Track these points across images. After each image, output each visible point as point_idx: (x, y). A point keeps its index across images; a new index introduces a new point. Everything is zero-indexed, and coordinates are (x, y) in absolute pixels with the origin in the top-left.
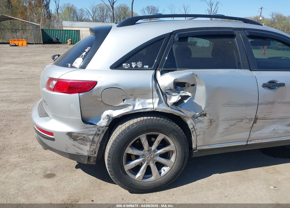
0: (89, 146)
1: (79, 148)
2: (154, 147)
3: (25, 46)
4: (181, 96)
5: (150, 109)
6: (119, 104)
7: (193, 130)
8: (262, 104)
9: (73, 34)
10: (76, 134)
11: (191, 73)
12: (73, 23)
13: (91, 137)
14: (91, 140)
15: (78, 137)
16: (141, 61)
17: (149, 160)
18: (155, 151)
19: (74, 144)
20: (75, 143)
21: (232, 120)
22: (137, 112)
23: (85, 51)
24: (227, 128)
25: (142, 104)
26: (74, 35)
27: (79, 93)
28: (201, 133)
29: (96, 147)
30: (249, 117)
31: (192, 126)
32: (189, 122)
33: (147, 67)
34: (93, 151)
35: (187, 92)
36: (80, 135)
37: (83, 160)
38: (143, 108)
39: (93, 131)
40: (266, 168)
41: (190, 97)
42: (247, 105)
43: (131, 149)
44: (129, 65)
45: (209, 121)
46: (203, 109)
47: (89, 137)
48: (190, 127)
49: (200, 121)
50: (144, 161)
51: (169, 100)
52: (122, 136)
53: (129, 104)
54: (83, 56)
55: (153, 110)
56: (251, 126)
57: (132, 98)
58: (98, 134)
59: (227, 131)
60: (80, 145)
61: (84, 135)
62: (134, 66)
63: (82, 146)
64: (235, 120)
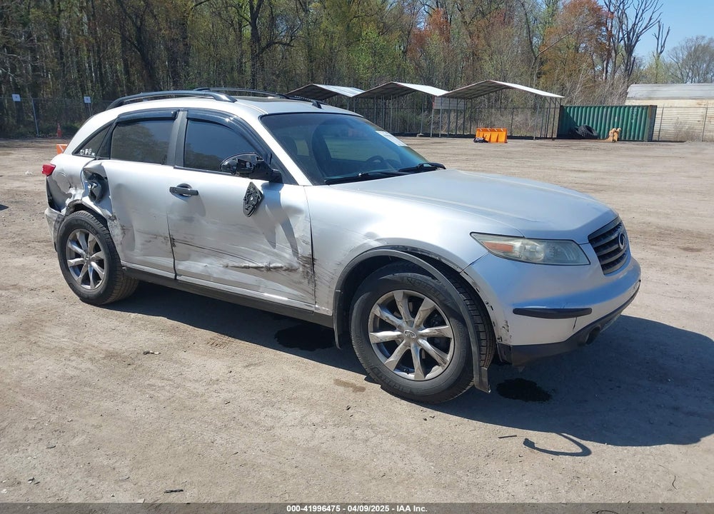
3: (502, 142)
9: (632, 116)
12: (655, 88)
21: (145, 233)
24: (144, 244)
26: (634, 117)
28: (119, 242)
30: (162, 234)
33: (93, 154)
45: (121, 227)
55: (81, 202)
56: (169, 250)
59: (145, 249)
64: (148, 234)
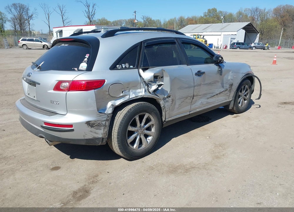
0: (103, 129)
1: (95, 133)
2: (143, 124)
4: (158, 85)
5: (140, 96)
6: (119, 95)
7: (164, 107)
8: (196, 86)
10: (93, 122)
11: (161, 69)
13: (104, 123)
14: (104, 124)
15: (94, 124)
16: (128, 63)
17: (141, 134)
18: (143, 127)
19: (91, 130)
20: (93, 129)
21: (182, 98)
22: (132, 99)
23: (86, 58)
24: (180, 104)
25: (134, 93)
27: (94, 89)
28: (168, 109)
29: (107, 129)
30: (190, 95)
31: (163, 105)
32: (162, 103)
33: (132, 67)
34: (105, 133)
35: (161, 82)
36: (96, 122)
37: (98, 142)
38: (136, 96)
39: (105, 117)
40: (198, 129)
41: (163, 86)
42: (189, 87)
43: (130, 127)
44: (121, 66)
45: (172, 100)
46: (169, 93)
47: (102, 123)
48: (162, 106)
49: (167, 101)
50: (138, 135)
51: (151, 89)
52: (125, 118)
53: (126, 94)
54: (86, 61)
55: (142, 96)
56: (191, 101)
57: (127, 90)
58: (108, 120)
59: (180, 106)
60: (96, 130)
61: (98, 122)
62: (124, 67)
63: (97, 131)
64: (184, 98)
